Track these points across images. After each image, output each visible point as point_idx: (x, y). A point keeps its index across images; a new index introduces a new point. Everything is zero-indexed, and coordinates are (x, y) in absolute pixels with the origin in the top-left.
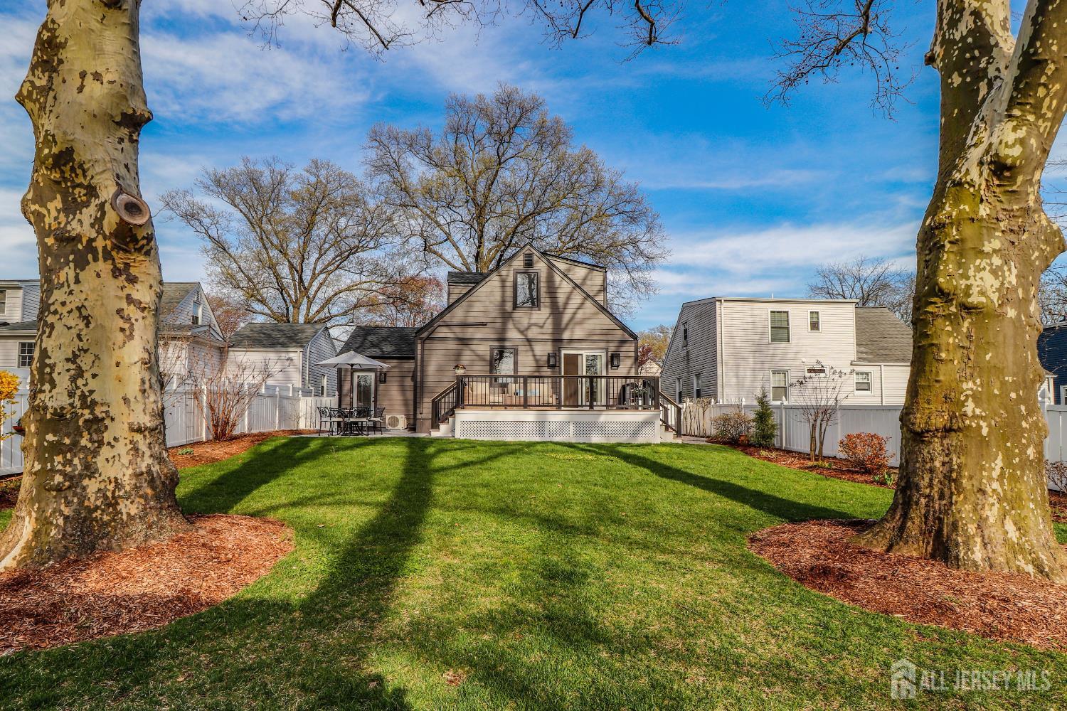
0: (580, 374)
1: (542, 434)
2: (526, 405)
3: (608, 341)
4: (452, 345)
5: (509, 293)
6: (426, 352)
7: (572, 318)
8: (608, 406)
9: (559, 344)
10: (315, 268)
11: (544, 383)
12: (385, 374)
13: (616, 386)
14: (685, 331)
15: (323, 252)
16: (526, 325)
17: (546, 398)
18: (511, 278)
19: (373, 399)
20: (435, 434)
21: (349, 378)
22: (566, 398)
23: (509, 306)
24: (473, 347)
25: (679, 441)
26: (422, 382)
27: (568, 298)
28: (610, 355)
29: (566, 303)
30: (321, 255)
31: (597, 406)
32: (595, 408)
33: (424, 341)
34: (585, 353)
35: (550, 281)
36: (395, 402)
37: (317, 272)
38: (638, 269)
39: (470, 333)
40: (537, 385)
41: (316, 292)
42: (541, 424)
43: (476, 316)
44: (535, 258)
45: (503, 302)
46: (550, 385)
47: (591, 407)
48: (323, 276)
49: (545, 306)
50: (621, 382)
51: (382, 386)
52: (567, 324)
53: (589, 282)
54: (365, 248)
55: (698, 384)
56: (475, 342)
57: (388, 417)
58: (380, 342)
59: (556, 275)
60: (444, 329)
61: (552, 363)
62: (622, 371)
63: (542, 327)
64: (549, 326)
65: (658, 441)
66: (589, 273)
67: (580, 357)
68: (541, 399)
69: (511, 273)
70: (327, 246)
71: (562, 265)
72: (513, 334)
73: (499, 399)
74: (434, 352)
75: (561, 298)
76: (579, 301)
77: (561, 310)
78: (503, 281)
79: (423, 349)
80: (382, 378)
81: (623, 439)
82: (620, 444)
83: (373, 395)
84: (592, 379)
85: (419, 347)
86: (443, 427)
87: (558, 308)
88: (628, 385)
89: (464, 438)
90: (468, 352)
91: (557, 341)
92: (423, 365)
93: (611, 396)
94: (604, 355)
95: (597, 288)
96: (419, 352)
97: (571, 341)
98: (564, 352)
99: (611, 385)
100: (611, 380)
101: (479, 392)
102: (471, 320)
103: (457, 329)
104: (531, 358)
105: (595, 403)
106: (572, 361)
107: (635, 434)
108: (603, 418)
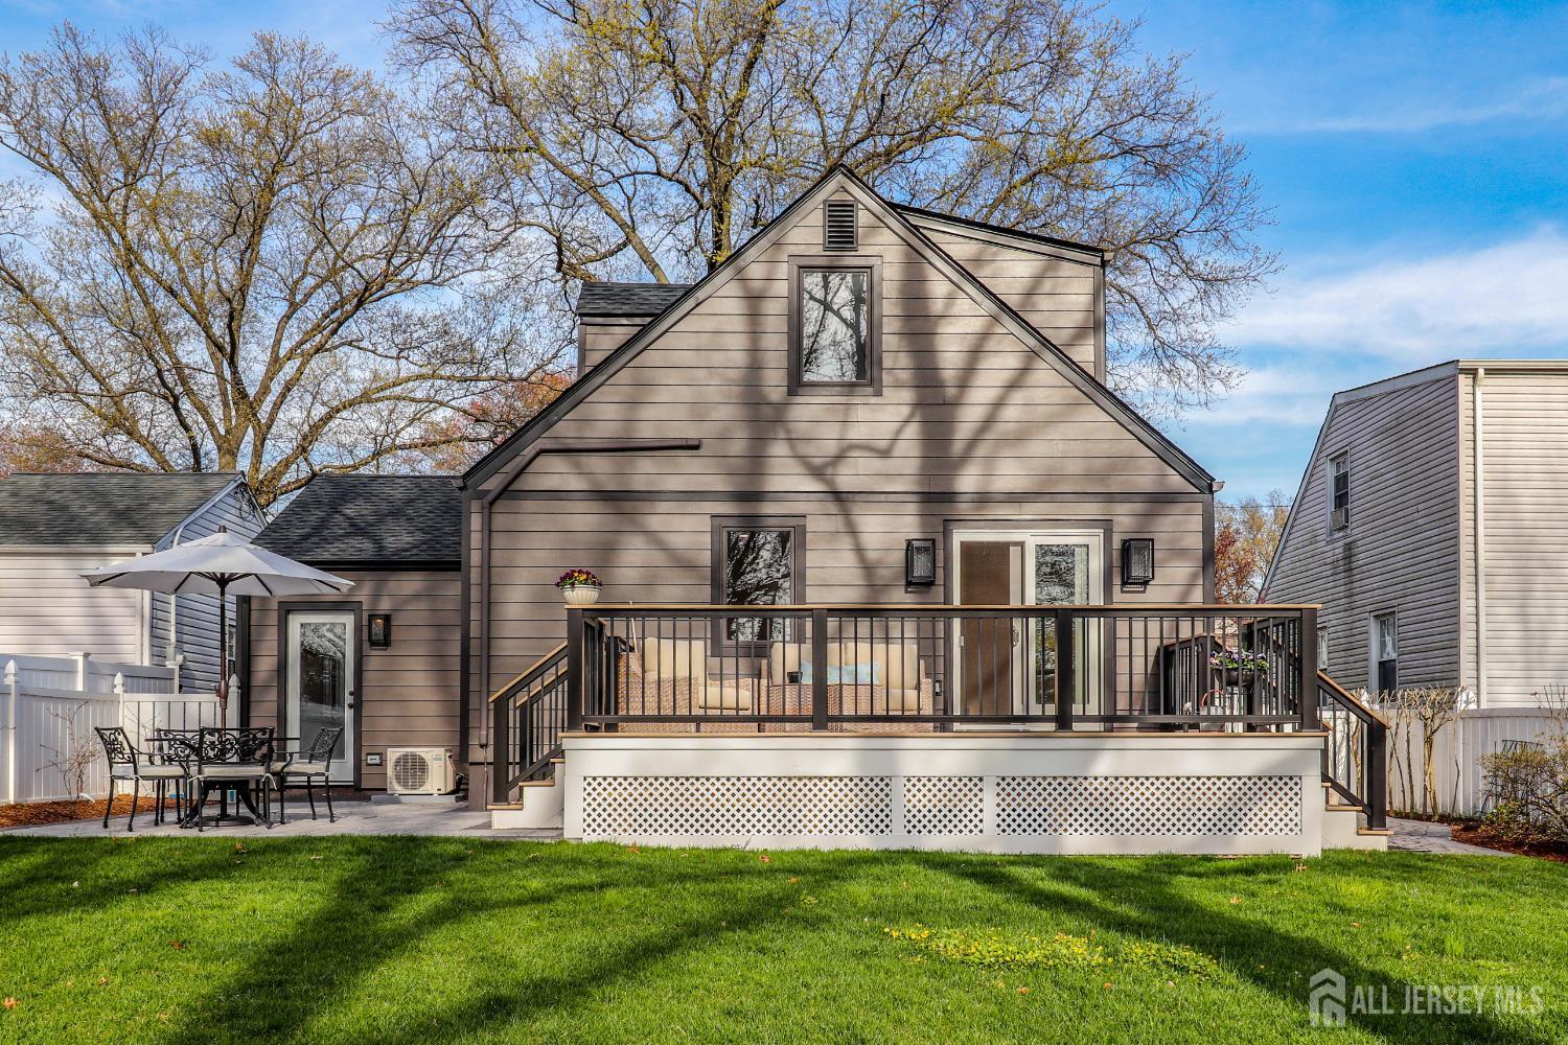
0: (1015, 603)
1: (879, 819)
2: (822, 717)
3: (1110, 497)
4: (585, 519)
5: (775, 342)
6: (498, 541)
7: (988, 423)
8: (1112, 720)
9: (943, 509)
10: (278, 342)
11: (887, 640)
12: (387, 618)
13: (1139, 646)
14: (1342, 481)
15: (299, 298)
16: (831, 448)
17: (895, 692)
18: (782, 288)
19: (349, 699)
20: (505, 821)
21: (272, 635)
22: (969, 693)
23: (774, 381)
24: (654, 523)
25: (1378, 842)
26: (488, 639)
27: (976, 353)
28: (1116, 544)
29: (969, 370)
30: (294, 307)
31: (1085, 718)
32: (1076, 726)
33: (491, 503)
34: (1032, 539)
35: (914, 294)
36: (416, 709)
37: (282, 353)
38: (1176, 317)
39: (645, 473)
40: (864, 647)
41: (277, 406)
42: (876, 788)
43: (662, 417)
44: (863, 218)
45: (755, 367)
46: (912, 648)
47: (1063, 721)
48: (296, 363)
49: (898, 385)
50: (1155, 632)
51: (375, 660)
52: (973, 442)
53: (1044, 303)
54: (410, 285)
55: (1383, 644)
56: (663, 506)
57: (393, 754)
58: (381, 518)
59: (932, 274)
60: (557, 463)
61: (920, 568)
62: (1158, 594)
63: (885, 454)
64: (909, 446)
65: (1311, 849)
66: (1046, 269)
67: (1014, 552)
68: (880, 695)
69: (783, 270)
70: (310, 281)
71: (961, 246)
72: (786, 477)
73: (738, 694)
74: (525, 541)
75: (950, 351)
76: (1013, 361)
77: (951, 392)
78: (754, 299)
79: (488, 531)
80: (378, 634)
81: (1182, 843)
82: (1173, 865)
83: (349, 686)
84: (1064, 620)
85: (476, 522)
86: (534, 796)
87: (939, 385)
88: (1185, 644)
89: (594, 838)
90: (638, 541)
91: (936, 500)
92: (488, 586)
93: (1122, 683)
94: (1095, 540)
95: (1076, 319)
96: (475, 540)
97: (983, 498)
98: (960, 536)
99: (1122, 647)
100: (1122, 627)
101: (667, 674)
102: (646, 432)
103: (600, 465)
104: (849, 558)
105: (1077, 709)
106: (987, 565)
107: (1229, 820)
108: (1105, 764)
